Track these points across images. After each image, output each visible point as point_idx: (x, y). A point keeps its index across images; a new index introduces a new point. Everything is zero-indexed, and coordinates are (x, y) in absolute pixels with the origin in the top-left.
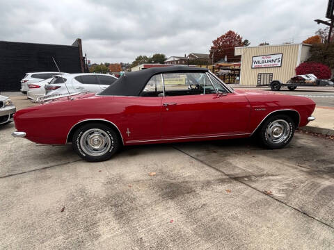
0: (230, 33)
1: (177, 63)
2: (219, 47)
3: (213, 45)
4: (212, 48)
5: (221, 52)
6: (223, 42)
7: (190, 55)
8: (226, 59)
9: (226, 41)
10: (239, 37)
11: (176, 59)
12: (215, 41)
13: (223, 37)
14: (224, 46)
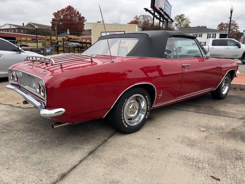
0: (70, 8)
1: (15, 32)
2: (61, 20)
3: (54, 18)
4: (53, 20)
5: (63, 25)
6: (64, 16)
7: (29, 25)
8: (68, 33)
9: (67, 15)
10: (78, 13)
11: (13, 27)
12: (56, 13)
13: (63, 10)
14: (65, 19)
